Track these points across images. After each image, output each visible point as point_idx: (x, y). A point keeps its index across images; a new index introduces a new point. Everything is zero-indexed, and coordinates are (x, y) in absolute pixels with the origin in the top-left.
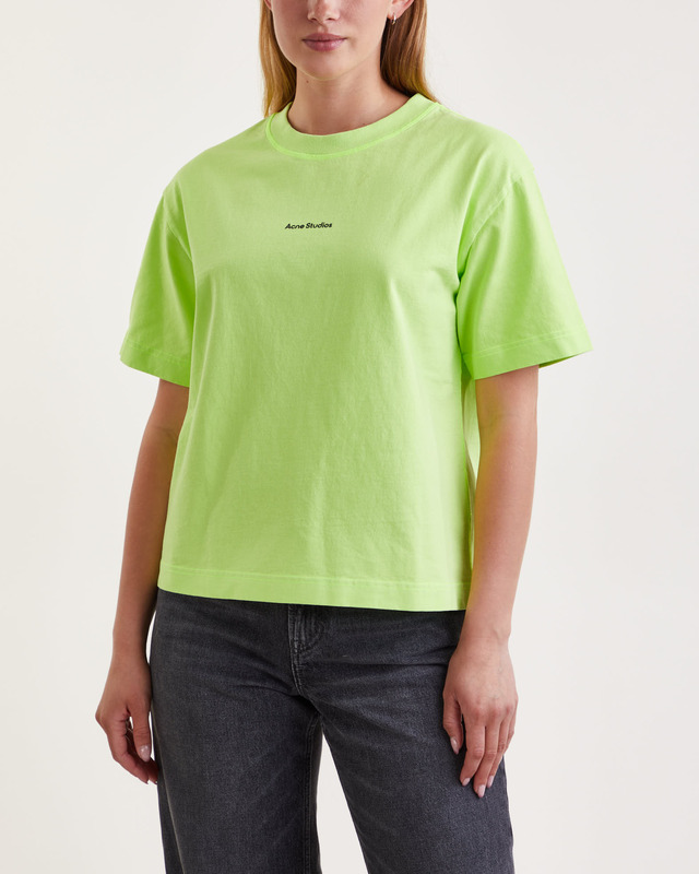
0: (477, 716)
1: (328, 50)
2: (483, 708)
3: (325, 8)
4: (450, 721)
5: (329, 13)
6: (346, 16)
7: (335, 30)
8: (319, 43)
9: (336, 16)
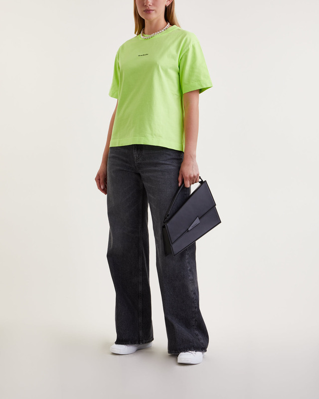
0: (187, 178)
1: (150, 13)
2: (188, 176)
3: (148, 2)
4: (180, 179)
5: (150, 4)
6: (154, 4)
7: (151, 8)
8: (148, 11)
9: (151, 4)
